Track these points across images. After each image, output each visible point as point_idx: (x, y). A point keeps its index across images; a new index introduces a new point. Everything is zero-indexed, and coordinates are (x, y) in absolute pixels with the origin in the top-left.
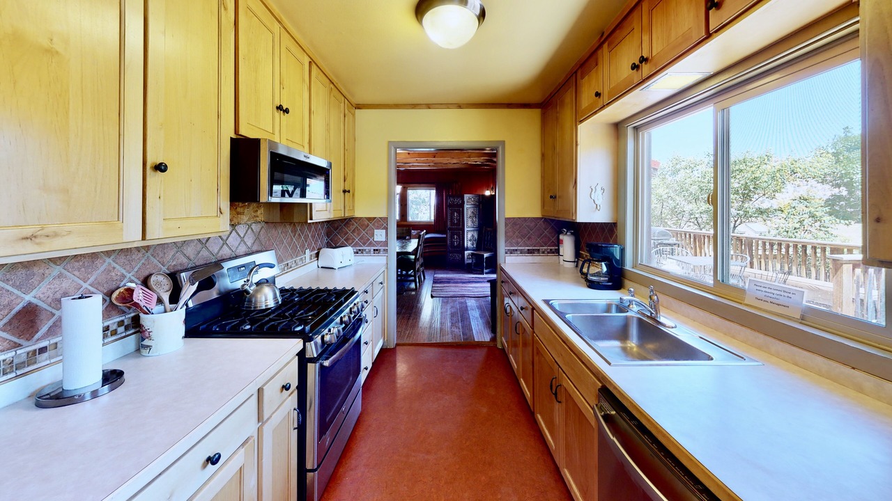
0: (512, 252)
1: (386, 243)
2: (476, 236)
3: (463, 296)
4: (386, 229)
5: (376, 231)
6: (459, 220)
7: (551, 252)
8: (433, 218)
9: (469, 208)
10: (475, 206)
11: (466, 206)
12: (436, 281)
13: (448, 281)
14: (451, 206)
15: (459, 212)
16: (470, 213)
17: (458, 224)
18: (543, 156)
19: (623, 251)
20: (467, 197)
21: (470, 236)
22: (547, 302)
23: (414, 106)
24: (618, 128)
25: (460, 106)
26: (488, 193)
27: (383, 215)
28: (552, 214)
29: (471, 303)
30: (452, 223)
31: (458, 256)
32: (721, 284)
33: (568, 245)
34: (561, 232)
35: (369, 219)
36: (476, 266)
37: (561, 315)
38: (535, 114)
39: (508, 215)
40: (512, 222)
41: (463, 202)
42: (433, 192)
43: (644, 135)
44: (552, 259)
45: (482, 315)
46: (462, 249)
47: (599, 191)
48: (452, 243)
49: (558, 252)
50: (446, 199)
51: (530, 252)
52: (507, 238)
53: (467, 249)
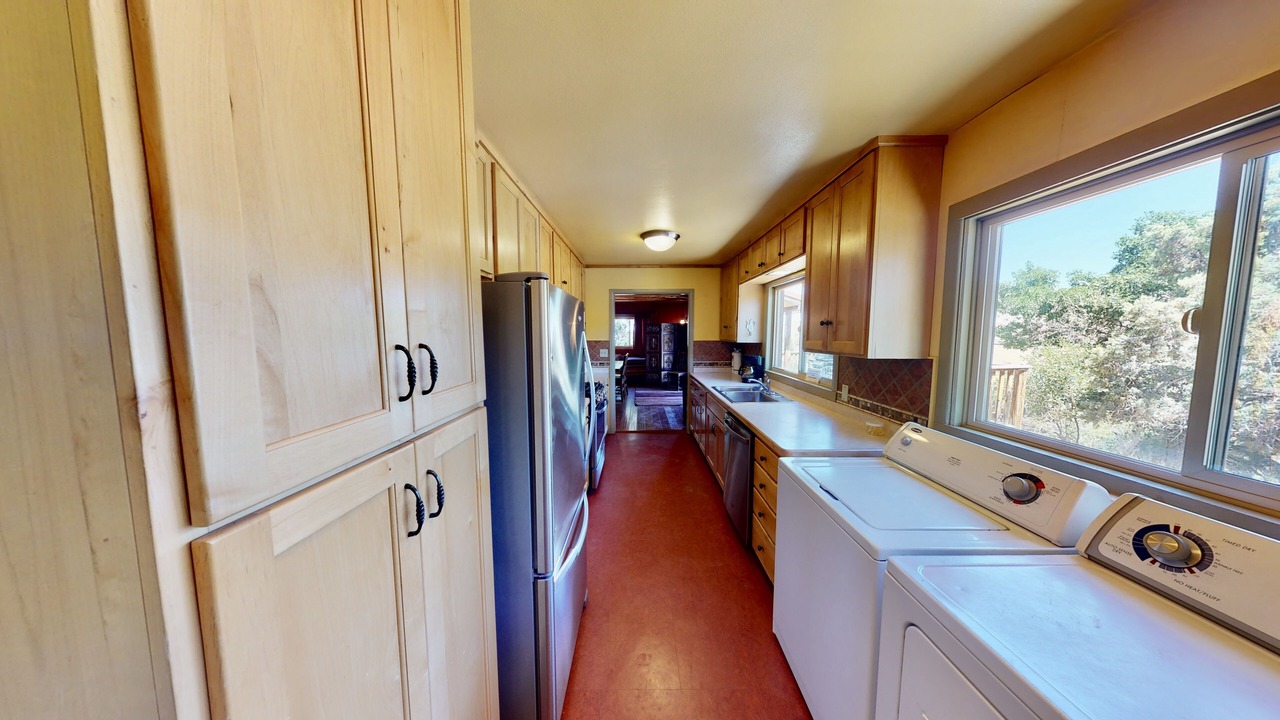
0: (698, 365)
1: (608, 359)
2: (671, 358)
3: (661, 405)
4: (608, 349)
5: (601, 350)
6: (656, 345)
7: (726, 364)
8: (632, 344)
9: (665, 335)
10: (671, 333)
11: (663, 333)
12: (637, 395)
13: (648, 395)
14: (649, 333)
15: (656, 338)
16: (666, 339)
17: (656, 348)
18: (721, 299)
19: (764, 360)
20: (663, 325)
21: (666, 359)
22: (714, 388)
23: (628, 266)
24: (764, 286)
25: (661, 266)
26: (682, 322)
27: (606, 339)
28: (725, 338)
29: (668, 409)
30: (651, 347)
31: (655, 376)
32: (802, 374)
33: (737, 358)
34: (733, 351)
35: (596, 342)
36: (672, 384)
37: (720, 392)
38: (717, 271)
39: (695, 339)
40: (698, 344)
41: (660, 330)
42: (633, 321)
43: (779, 292)
44: (728, 369)
45: (677, 416)
46: (659, 369)
47: (752, 324)
48: (651, 364)
49: (730, 364)
50: (645, 327)
51: (711, 365)
52: (695, 356)
53: (664, 370)
